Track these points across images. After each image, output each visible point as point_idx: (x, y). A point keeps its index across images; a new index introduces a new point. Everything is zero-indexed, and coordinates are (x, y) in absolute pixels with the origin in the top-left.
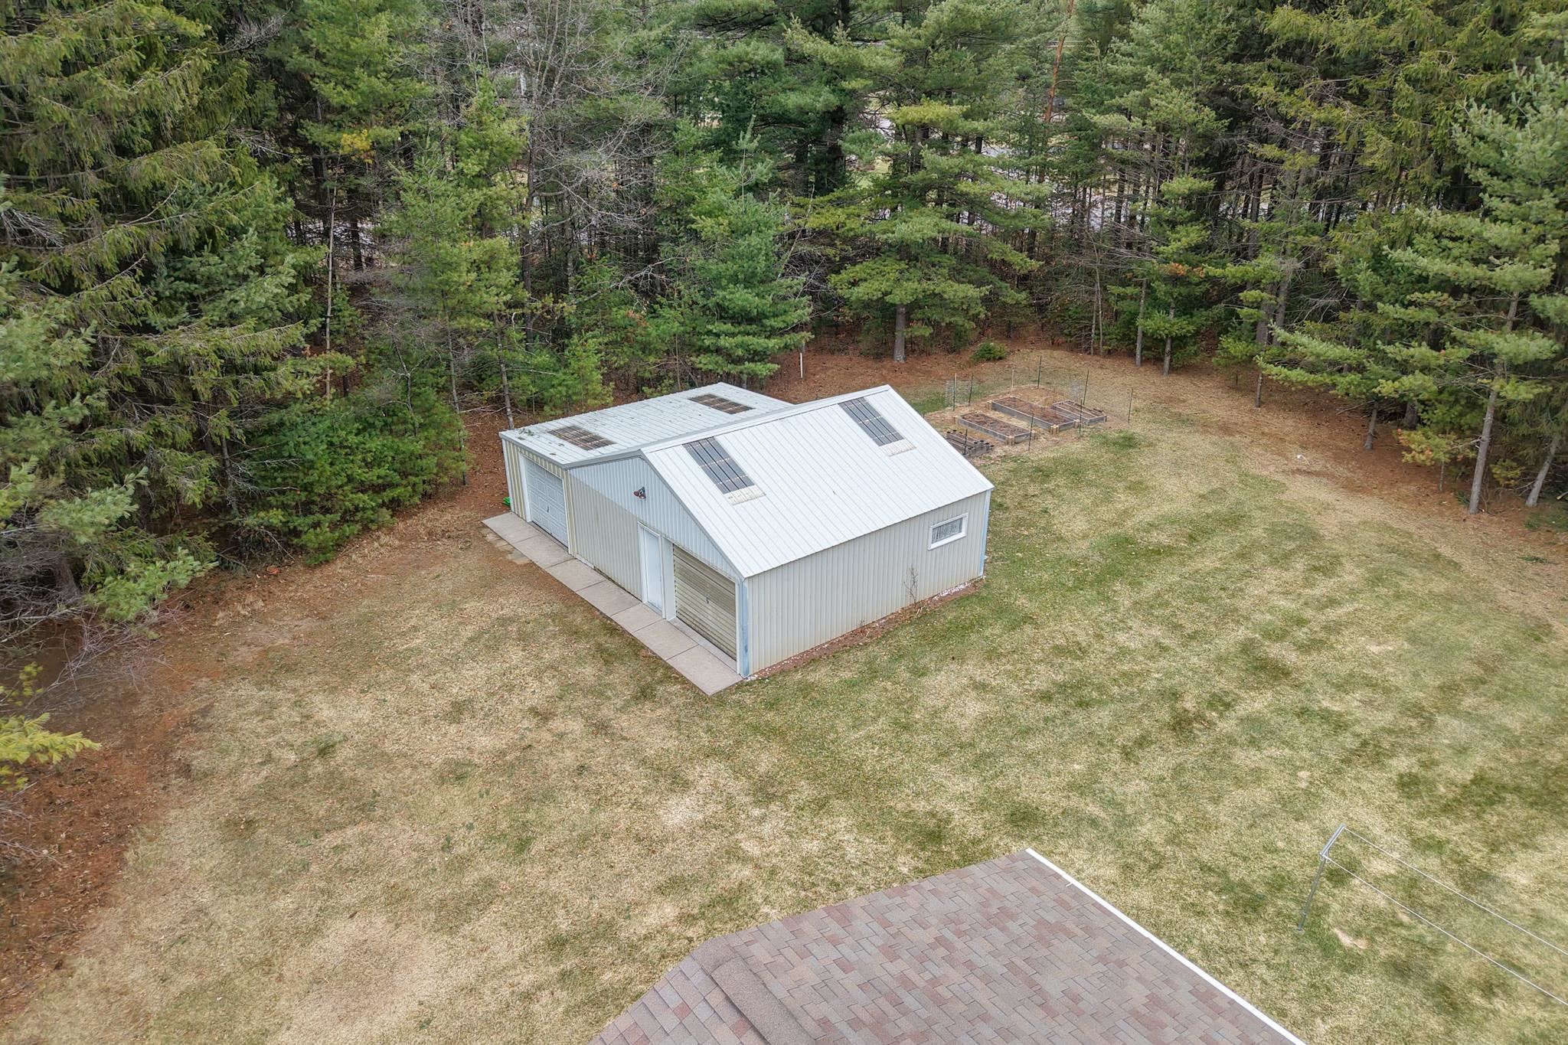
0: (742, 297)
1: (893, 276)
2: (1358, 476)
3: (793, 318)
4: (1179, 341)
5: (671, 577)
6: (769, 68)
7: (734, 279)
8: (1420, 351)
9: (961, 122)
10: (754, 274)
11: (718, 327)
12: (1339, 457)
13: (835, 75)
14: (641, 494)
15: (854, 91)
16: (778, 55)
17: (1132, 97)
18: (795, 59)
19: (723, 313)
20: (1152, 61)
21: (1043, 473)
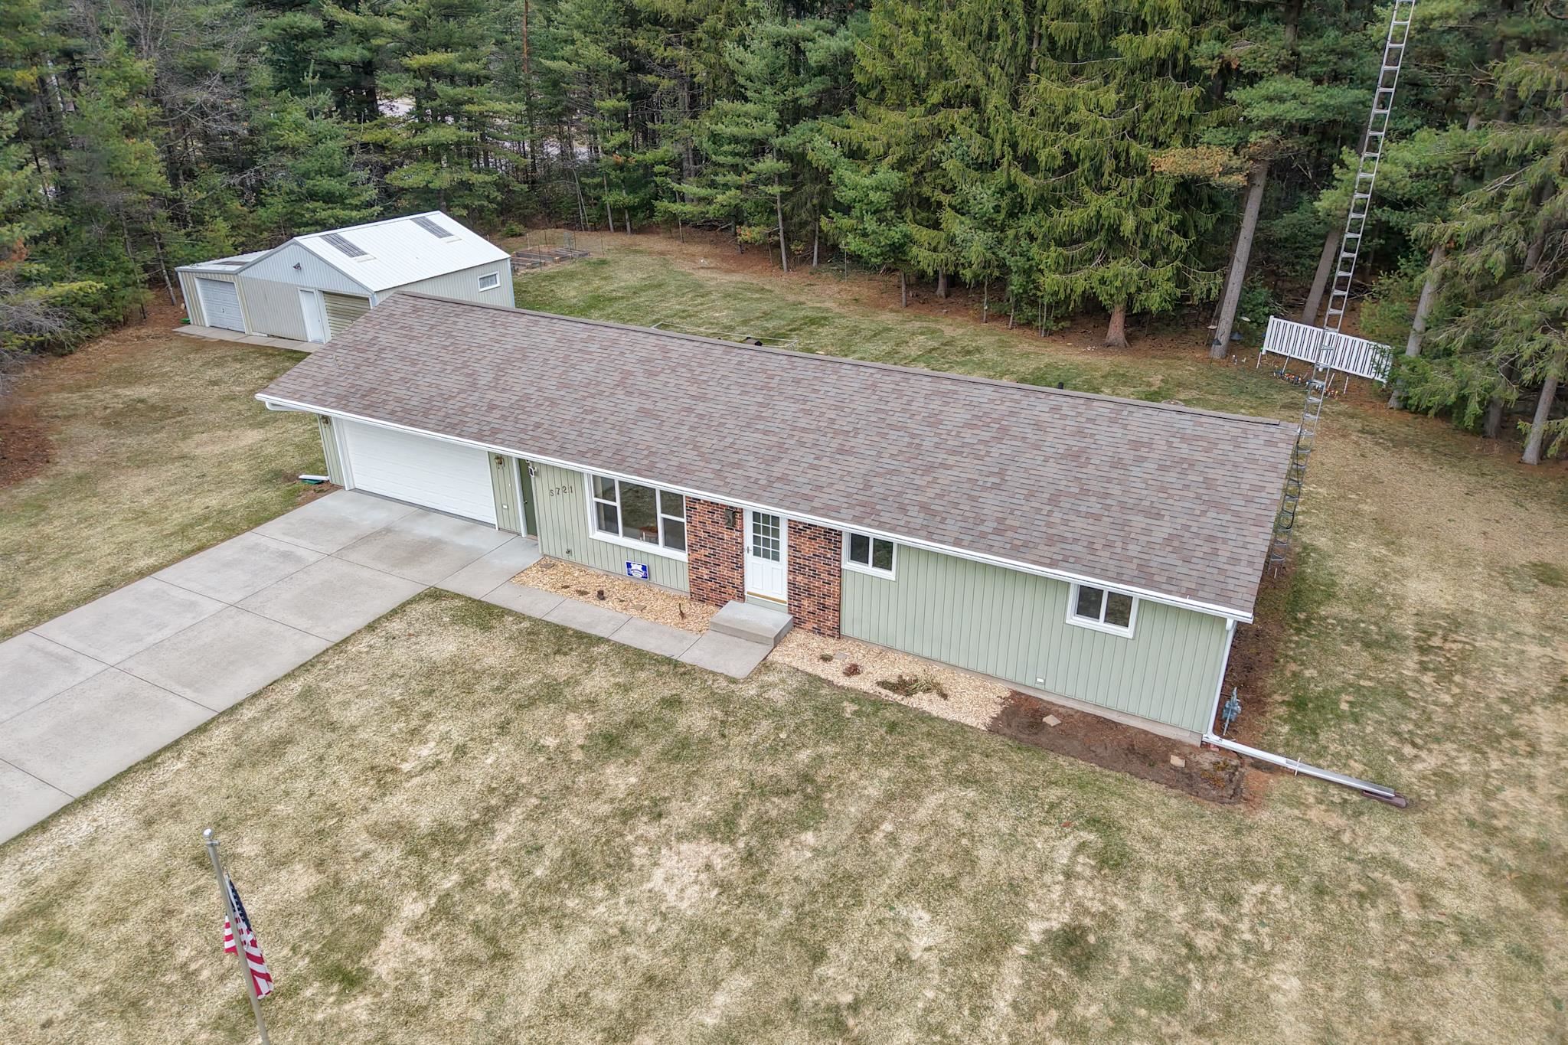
0: (327, 184)
1: (432, 172)
2: (734, 266)
3: (366, 197)
4: (633, 210)
5: (326, 317)
6: (314, 34)
7: (320, 172)
8: (732, 178)
9: (457, 65)
10: (332, 169)
11: (311, 205)
12: (724, 259)
13: (364, 36)
14: (298, 267)
15: (379, 46)
16: (319, 24)
17: (568, 50)
18: (331, 26)
19: (313, 196)
20: (579, 27)
21: (550, 278)
